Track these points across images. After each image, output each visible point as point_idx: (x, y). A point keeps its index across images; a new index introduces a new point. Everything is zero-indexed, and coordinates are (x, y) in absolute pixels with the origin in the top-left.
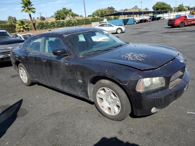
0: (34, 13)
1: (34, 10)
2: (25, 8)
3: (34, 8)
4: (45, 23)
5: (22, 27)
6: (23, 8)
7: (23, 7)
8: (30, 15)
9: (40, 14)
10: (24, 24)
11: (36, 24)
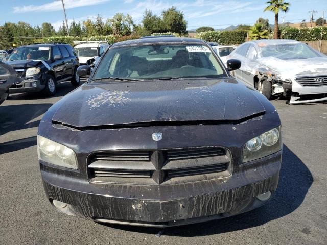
0: (285, 11)
1: (287, 6)
2: (272, 3)
3: (287, 4)
4: (301, 30)
5: (257, 36)
6: (269, 4)
7: (268, 2)
8: (277, 16)
9: (311, 14)
10: (262, 31)
11: (283, 32)
